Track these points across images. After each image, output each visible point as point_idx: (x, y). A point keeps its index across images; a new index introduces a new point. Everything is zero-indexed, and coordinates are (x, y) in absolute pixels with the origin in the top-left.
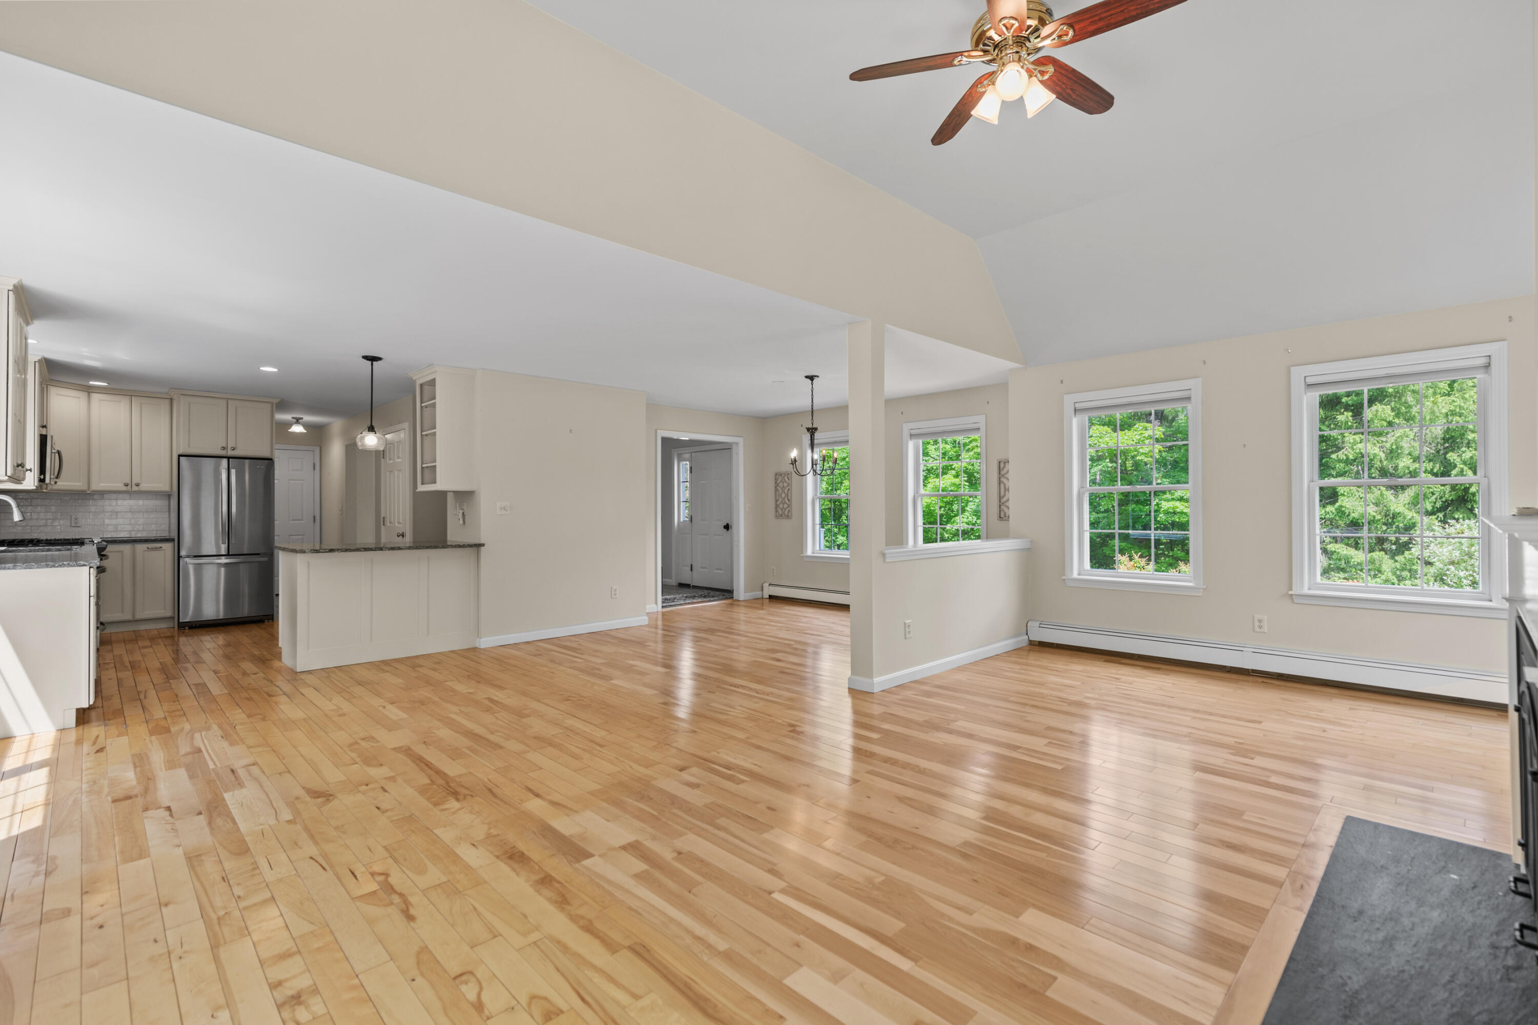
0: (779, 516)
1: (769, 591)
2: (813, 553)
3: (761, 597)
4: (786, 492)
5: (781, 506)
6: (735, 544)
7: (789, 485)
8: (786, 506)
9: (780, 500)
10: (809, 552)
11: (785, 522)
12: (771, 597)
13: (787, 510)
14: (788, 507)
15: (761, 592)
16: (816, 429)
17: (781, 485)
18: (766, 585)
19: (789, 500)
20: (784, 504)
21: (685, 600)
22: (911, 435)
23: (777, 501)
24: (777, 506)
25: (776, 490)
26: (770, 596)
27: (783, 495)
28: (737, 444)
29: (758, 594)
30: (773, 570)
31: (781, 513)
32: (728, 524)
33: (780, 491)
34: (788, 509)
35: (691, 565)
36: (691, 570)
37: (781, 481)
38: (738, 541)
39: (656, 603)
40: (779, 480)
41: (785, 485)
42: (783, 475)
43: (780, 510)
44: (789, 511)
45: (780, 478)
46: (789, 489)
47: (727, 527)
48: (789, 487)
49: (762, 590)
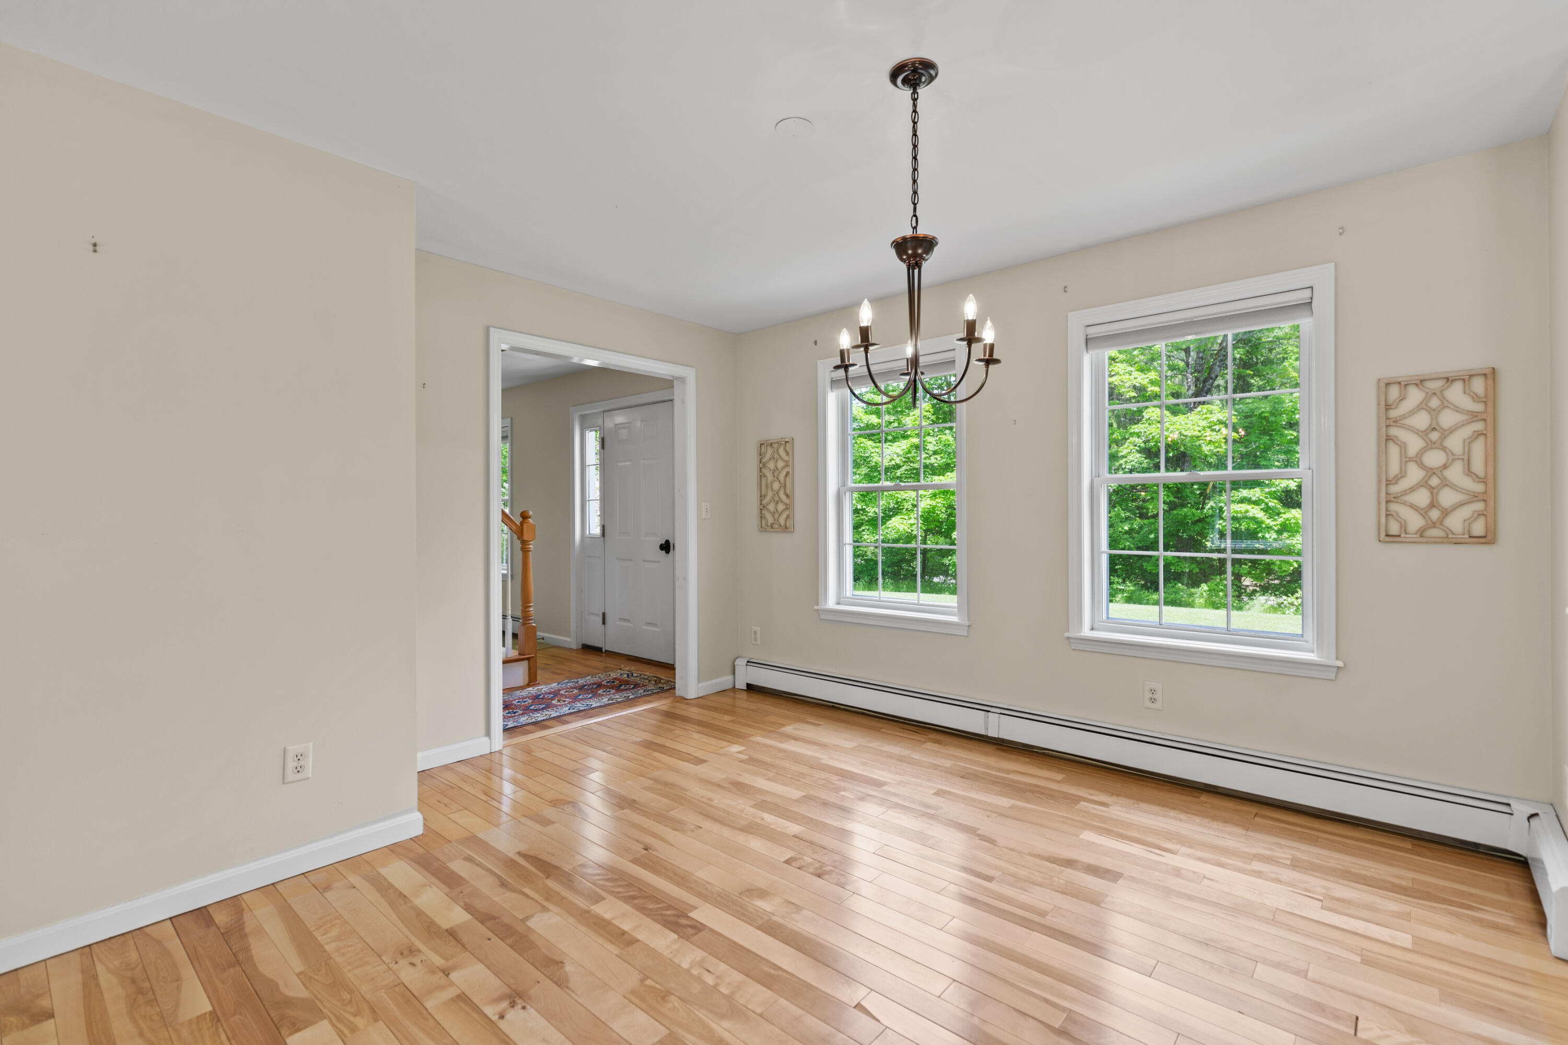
0: (765, 527)
1: (746, 675)
2: (838, 603)
3: (730, 686)
4: (782, 478)
5: (771, 507)
6: (678, 584)
7: (787, 466)
8: (781, 507)
9: (770, 494)
10: (831, 603)
11: (777, 540)
12: (750, 688)
13: (784, 516)
14: (787, 509)
15: (730, 677)
16: (928, 244)
17: (771, 465)
18: (741, 663)
19: (788, 496)
20: (777, 503)
21: (575, 699)
22: (1087, 340)
23: (762, 497)
24: (763, 507)
25: (761, 476)
26: (749, 686)
27: (776, 486)
28: (682, 380)
29: (725, 681)
30: (755, 633)
31: (770, 520)
32: (667, 542)
33: (770, 477)
34: (787, 512)
35: (604, 614)
36: (604, 623)
37: (772, 458)
38: (685, 579)
39: (488, 733)
40: (768, 456)
41: (780, 464)
42: (775, 446)
43: (768, 516)
44: (788, 517)
45: (770, 451)
46: (788, 473)
47: (666, 547)
48: (787, 470)
49: (734, 673)
